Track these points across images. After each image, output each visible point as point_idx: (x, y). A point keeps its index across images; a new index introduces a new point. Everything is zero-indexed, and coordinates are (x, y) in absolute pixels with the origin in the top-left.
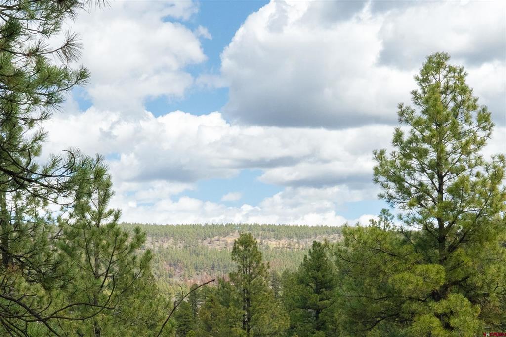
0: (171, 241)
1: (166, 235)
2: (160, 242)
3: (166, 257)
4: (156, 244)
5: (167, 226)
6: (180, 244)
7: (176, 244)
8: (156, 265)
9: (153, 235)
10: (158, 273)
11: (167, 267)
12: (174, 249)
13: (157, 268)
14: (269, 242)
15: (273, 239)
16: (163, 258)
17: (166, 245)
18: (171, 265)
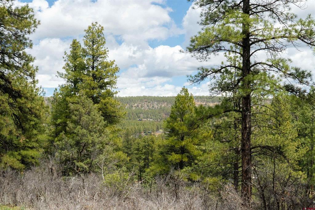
0: (165, 104)
1: (163, 101)
2: (160, 104)
3: (163, 111)
4: (159, 105)
5: (163, 97)
6: (169, 105)
7: (167, 105)
8: (159, 114)
9: (157, 101)
10: (161, 118)
11: (164, 115)
12: (167, 107)
13: (160, 116)
14: (210, 104)
15: (211, 102)
16: (162, 111)
17: (163, 106)
18: (166, 115)
